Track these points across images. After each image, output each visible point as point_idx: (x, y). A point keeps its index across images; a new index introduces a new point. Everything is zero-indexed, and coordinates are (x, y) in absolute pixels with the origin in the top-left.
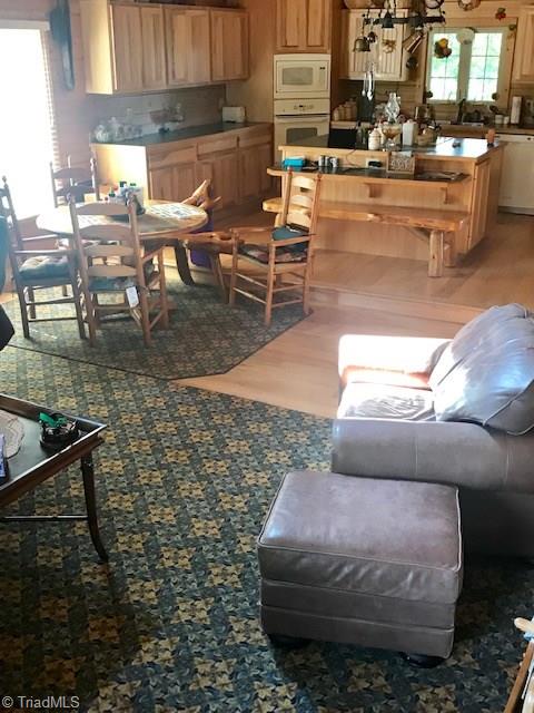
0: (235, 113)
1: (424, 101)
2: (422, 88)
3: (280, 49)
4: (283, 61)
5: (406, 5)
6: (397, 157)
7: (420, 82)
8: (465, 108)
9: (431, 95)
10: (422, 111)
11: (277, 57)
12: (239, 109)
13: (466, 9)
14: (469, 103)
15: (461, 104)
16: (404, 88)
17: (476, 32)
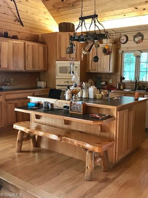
0: (42, 84)
1: (121, 81)
2: (120, 76)
3: (58, 59)
4: (59, 64)
5: (111, 42)
6: (74, 104)
7: (119, 73)
8: (138, 84)
9: (124, 78)
10: (120, 85)
11: (57, 62)
12: (43, 82)
13: (137, 43)
14: (140, 82)
15: (136, 82)
16: (113, 76)
17: (141, 52)
